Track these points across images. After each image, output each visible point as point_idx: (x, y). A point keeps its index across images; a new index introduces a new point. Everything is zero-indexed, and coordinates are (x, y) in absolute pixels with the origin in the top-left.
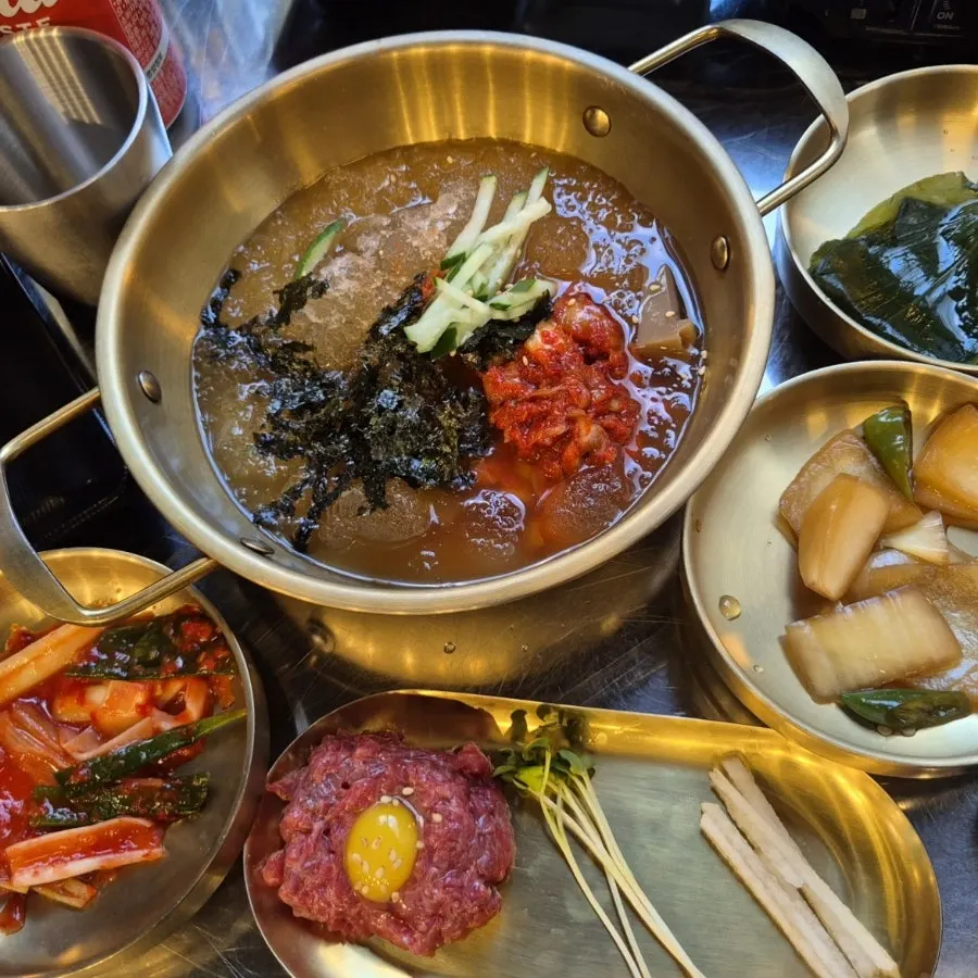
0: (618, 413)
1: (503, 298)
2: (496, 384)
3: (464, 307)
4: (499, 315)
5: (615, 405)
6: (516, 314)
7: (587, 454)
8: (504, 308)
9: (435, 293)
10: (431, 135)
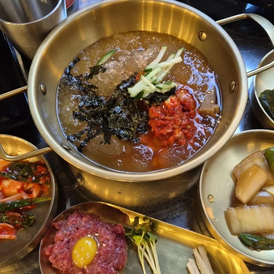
0: (189, 130)
1: (161, 85)
3: (148, 85)
4: (158, 91)
5: (189, 127)
6: (164, 91)
7: (176, 140)
8: (160, 89)
9: (140, 79)
10: (149, 29)
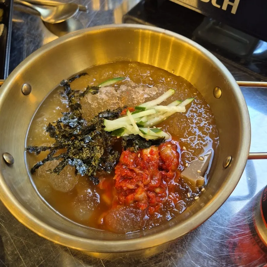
0: (157, 194)
1: (146, 130)
2: (124, 157)
3: (132, 125)
4: (141, 135)
5: (158, 190)
6: (148, 138)
8: (144, 133)
9: (125, 115)
